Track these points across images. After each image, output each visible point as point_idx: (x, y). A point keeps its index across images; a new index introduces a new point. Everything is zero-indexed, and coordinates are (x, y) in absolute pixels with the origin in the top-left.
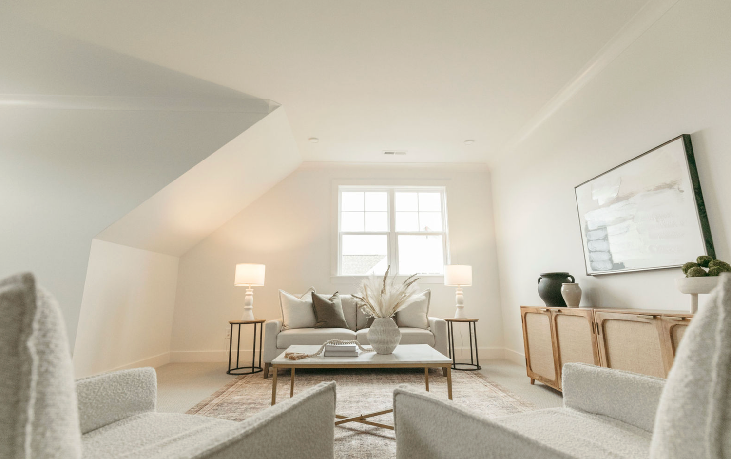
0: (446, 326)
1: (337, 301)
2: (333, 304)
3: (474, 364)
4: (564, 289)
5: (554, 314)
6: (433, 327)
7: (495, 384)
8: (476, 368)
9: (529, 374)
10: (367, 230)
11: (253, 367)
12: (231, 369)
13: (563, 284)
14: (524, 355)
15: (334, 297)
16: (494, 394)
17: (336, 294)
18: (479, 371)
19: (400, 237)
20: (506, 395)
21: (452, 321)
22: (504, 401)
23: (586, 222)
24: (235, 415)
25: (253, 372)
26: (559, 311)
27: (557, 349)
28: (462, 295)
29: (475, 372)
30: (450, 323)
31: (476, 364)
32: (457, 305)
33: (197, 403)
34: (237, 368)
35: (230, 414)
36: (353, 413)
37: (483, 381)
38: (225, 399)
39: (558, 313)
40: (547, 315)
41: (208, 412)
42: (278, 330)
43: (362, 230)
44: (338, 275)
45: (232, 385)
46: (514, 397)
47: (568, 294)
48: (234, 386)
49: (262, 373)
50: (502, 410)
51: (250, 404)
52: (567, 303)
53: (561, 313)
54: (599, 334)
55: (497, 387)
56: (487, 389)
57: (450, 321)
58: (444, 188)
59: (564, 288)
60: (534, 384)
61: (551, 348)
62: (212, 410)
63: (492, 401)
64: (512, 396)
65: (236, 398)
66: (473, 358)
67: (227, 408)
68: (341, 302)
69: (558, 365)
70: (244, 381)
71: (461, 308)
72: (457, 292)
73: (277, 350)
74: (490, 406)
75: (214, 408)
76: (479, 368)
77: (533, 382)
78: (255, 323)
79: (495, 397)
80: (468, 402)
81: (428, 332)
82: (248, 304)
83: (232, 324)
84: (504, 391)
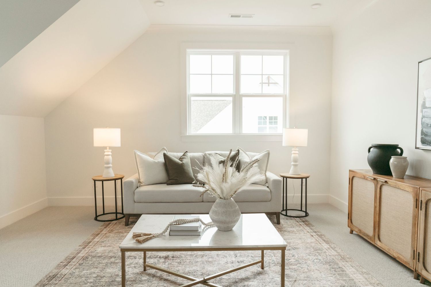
0: (281, 184)
1: (187, 161)
2: (182, 164)
3: (303, 210)
4: (392, 162)
5: (380, 184)
6: (270, 184)
7: (319, 234)
8: (304, 214)
9: (349, 226)
10: (214, 92)
11: (116, 213)
12: (97, 215)
13: (392, 157)
14: (347, 204)
15: (183, 157)
16: (319, 246)
17: (185, 154)
18: (307, 218)
19: (244, 99)
20: (329, 246)
21: (287, 178)
22: (327, 254)
23: (425, 99)
24: (97, 271)
25: (117, 219)
26: (386, 182)
27: (378, 212)
28: (297, 155)
29: (304, 219)
30: (285, 179)
31: (305, 211)
32: (292, 163)
33: (66, 255)
34: (104, 214)
35: (93, 270)
36: (198, 269)
37: (310, 230)
38: (90, 251)
39: (384, 184)
40: (373, 182)
41: (74, 267)
42: (135, 187)
43: (209, 92)
44: (188, 135)
45: (98, 235)
46: (336, 249)
47: (395, 166)
48: (99, 236)
49: (124, 219)
50: (325, 266)
51: (111, 257)
52: (393, 174)
53: (387, 184)
54: (421, 210)
55: (321, 238)
56: (313, 240)
57: (285, 177)
58: (288, 51)
59: (393, 160)
60: (352, 233)
61: (373, 211)
62: (78, 265)
63: (317, 254)
64: (333, 249)
65: (100, 250)
66: (303, 203)
67: (91, 262)
68: (190, 161)
69: (378, 225)
70: (108, 229)
71: (295, 166)
72: (293, 152)
73: (135, 203)
74: (316, 261)
75: (80, 262)
76: (307, 215)
77: (352, 232)
78: (115, 180)
79: (319, 249)
80: (297, 256)
81: (265, 188)
82: (108, 163)
83: (95, 181)
84: (327, 242)
